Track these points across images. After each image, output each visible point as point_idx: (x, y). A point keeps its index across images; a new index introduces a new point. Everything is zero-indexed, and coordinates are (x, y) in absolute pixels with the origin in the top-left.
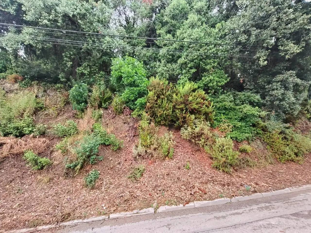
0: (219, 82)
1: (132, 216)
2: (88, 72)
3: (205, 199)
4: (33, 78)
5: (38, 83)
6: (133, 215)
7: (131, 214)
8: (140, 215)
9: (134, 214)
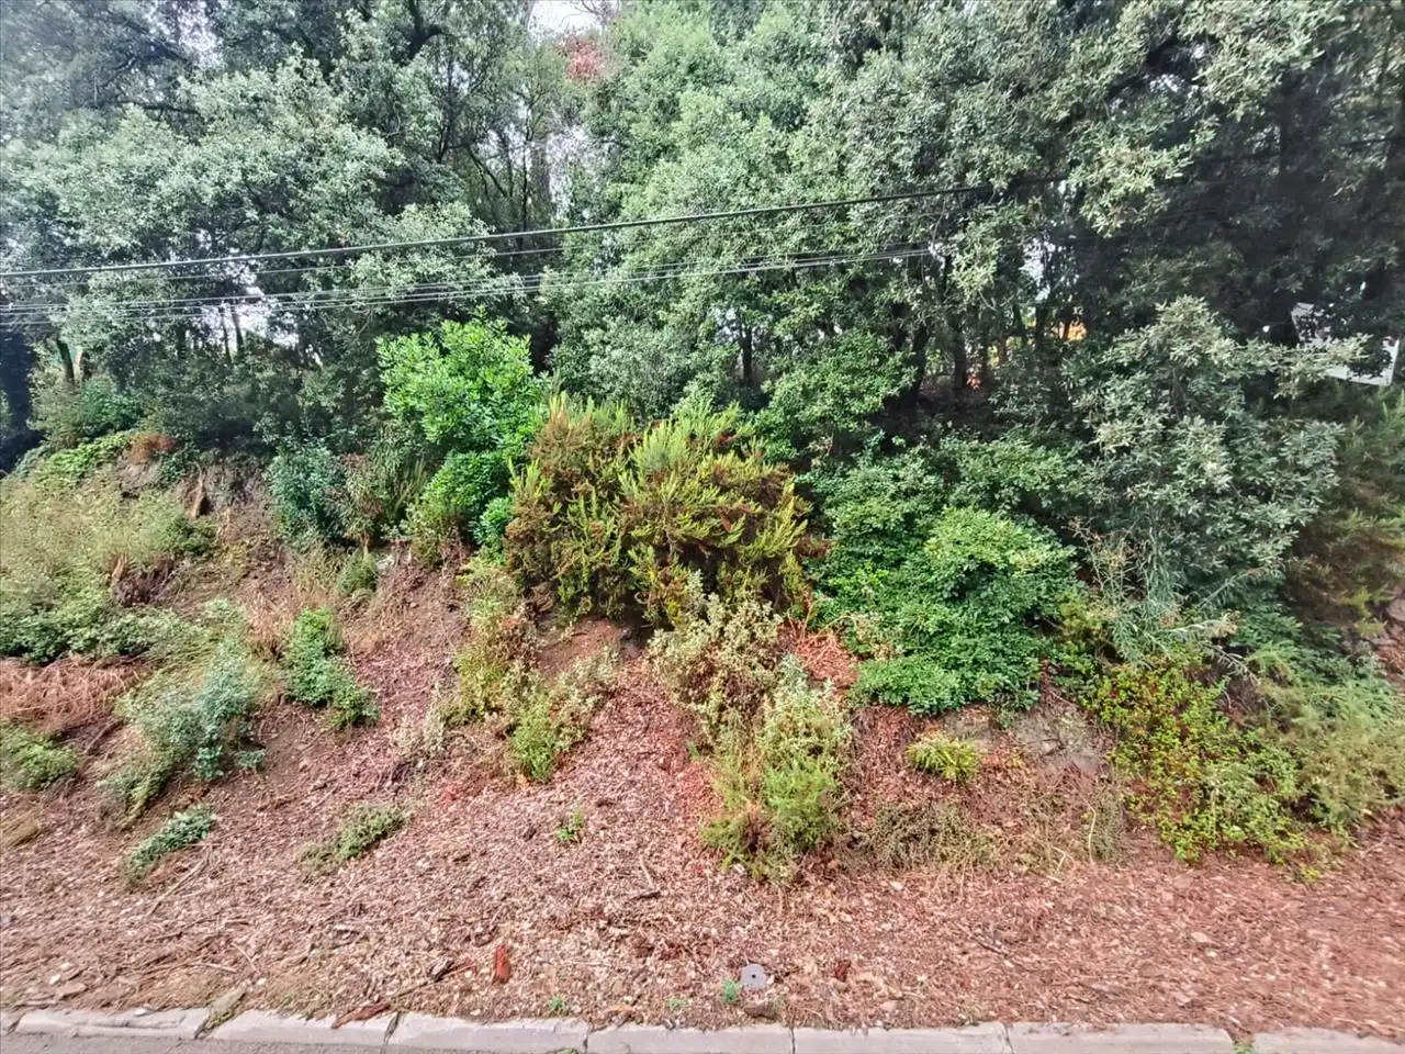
0: (854, 394)
1: (98, 1035)
2: (337, 400)
3: (441, 1010)
4: (203, 440)
5: (217, 457)
6: (105, 1030)
7: (99, 1025)
8: (133, 1037)
9: (114, 1026)
